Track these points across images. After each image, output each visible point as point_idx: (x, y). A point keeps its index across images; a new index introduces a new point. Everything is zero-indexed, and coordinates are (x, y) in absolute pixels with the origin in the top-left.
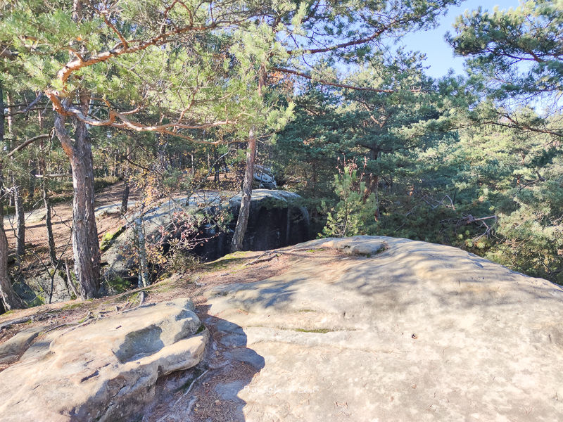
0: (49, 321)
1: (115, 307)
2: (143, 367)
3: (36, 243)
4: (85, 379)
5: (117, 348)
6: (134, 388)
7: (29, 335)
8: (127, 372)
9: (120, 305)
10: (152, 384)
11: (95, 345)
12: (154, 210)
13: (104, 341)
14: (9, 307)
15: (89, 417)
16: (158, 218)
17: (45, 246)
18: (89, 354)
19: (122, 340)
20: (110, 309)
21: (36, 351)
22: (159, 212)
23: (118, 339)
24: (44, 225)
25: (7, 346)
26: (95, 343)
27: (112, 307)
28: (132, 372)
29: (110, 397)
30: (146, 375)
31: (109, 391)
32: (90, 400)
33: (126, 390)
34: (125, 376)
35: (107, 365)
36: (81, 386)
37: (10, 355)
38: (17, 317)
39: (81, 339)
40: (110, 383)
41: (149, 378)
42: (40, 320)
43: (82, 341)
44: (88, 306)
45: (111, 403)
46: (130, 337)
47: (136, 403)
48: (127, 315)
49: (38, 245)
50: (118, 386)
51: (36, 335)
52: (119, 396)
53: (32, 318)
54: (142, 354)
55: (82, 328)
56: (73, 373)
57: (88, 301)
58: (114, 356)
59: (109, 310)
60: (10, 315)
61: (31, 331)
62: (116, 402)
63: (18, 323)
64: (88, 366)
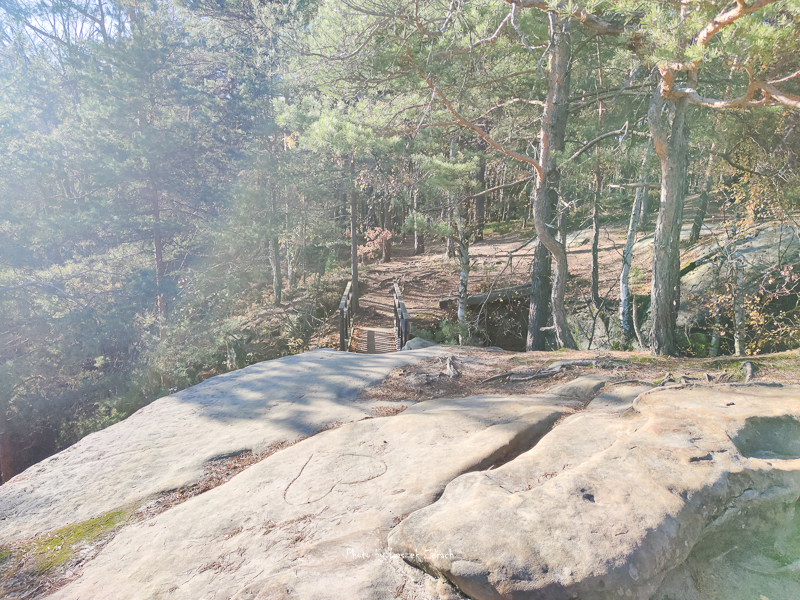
0: (615, 371)
1: (705, 374)
2: (778, 471)
3: (575, 273)
4: (694, 460)
5: (734, 433)
6: (764, 497)
7: (595, 383)
8: (753, 470)
9: (712, 374)
10: (791, 501)
11: (700, 419)
12: (747, 240)
13: (713, 417)
14: (562, 344)
15: (704, 510)
16: (753, 254)
17: (586, 277)
18: (692, 428)
19: (741, 424)
20: (698, 375)
21: (604, 403)
22: (755, 244)
23: (734, 420)
24: (589, 251)
25: (571, 389)
26: (699, 416)
27: (700, 374)
28: (760, 472)
29: (731, 496)
30: (781, 485)
31: (729, 487)
32: (705, 488)
33: (753, 495)
34: (752, 476)
35: (722, 451)
36: (691, 466)
37: (574, 399)
38: (572, 358)
39: (677, 404)
40: (730, 476)
41: (787, 491)
42: (604, 367)
43: (678, 408)
44: (663, 364)
45: (731, 504)
46: (752, 423)
47: (764, 518)
48: (738, 390)
49: (577, 276)
50: (742, 485)
51: (602, 384)
52: (742, 498)
53: (594, 362)
54: (771, 452)
55: (674, 391)
56: (676, 445)
57: (661, 358)
58: (731, 442)
59: (695, 377)
60: (564, 353)
61: (596, 378)
62: (739, 505)
63: (579, 364)
64: (696, 443)
